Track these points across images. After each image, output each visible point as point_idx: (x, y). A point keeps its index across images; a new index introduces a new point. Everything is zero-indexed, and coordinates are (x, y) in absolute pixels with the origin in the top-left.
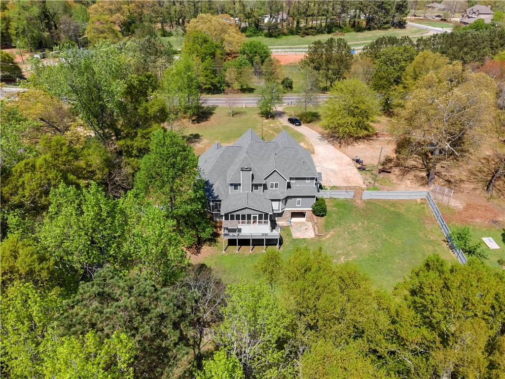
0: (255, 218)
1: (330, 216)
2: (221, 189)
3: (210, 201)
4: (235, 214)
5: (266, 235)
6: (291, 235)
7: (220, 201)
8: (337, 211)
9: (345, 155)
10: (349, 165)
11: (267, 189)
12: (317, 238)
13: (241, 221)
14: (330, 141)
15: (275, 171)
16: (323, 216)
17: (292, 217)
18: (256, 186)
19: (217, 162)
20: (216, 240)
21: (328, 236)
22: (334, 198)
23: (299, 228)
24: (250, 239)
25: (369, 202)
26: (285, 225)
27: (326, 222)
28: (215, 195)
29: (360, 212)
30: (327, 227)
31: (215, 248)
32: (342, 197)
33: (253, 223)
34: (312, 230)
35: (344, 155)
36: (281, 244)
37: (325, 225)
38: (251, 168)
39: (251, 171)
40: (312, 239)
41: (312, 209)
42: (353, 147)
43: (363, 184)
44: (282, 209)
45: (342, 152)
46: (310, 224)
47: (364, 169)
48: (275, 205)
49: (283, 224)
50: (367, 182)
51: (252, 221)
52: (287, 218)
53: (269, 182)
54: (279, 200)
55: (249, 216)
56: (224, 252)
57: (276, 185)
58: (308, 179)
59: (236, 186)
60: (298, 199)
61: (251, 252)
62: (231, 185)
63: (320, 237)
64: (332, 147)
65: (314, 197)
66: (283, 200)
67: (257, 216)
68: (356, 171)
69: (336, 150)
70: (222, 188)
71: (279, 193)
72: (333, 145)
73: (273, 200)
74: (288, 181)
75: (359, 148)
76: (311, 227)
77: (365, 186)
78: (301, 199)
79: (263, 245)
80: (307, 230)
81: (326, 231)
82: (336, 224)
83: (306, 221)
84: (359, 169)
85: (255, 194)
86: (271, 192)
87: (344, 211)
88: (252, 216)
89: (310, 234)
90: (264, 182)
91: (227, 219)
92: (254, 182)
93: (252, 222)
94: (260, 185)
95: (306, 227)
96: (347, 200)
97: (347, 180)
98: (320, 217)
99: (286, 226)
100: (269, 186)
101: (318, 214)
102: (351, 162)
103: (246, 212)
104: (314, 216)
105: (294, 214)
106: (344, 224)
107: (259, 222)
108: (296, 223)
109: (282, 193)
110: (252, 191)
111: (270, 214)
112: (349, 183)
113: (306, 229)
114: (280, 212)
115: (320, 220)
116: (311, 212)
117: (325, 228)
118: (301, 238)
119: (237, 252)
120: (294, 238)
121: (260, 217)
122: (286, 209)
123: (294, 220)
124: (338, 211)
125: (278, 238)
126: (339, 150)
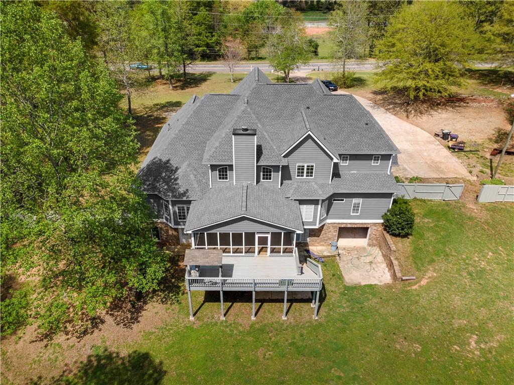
0: (263, 241)
1: (421, 236)
2: (192, 177)
3: (168, 201)
4: (218, 231)
5: (291, 282)
6: (340, 277)
7: (189, 202)
8: (432, 225)
9: (420, 129)
10: (430, 143)
11: (290, 179)
12: (399, 285)
13: (231, 247)
14: (389, 109)
15: (309, 137)
16: (406, 236)
17: (339, 236)
18: (265, 172)
19: (188, 123)
20: (180, 287)
21: (424, 282)
22: (421, 200)
23: (355, 261)
24: (251, 292)
25: (494, 208)
26: (326, 254)
27: (415, 249)
28: (181, 190)
29: (483, 229)
30: (418, 260)
31: (173, 306)
32: (438, 198)
33: (259, 252)
34: (384, 265)
35: (418, 129)
36: (322, 300)
37: (413, 256)
38: (255, 130)
39: (255, 134)
40: (388, 286)
41: (382, 221)
42: (430, 117)
43: (469, 174)
44: (321, 221)
45: (412, 124)
46: (377, 252)
47: (461, 150)
48: (308, 213)
49: (322, 251)
50: (475, 171)
51: (257, 247)
52: (329, 239)
53: (294, 163)
54: (315, 202)
55: (250, 237)
56: (192, 318)
57: (310, 170)
58: (376, 158)
59: (223, 170)
60: (355, 201)
61: (253, 318)
62: (213, 167)
63: (407, 283)
64: (393, 117)
65: (389, 195)
66: (323, 201)
67: (269, 236)
68: (447, 152)
69: (401, 121)
70: (195, 176)
71: (316, 186)
72: (395, 115)
73: (302, 202)
74: (335, 160)
75: (441, 118)
76: (380, 258)
77: (475, 178)
78: (360, 200)
79: (282, 301)
80: (374, 265)
81: (419, 270)
82: (437, 255)
83: (369, 245)
84: (452, 149)
85: (265, 189)
86: (298, 185)
87: (448, 225)
88: (257, 236)
89: (381, 276)
90: (284, 162)
91: (200, 242)
92: (262, 163)
93: (257, 251)
94: (276, 168)
95: (370, 259)
96: (447, 203)
97: (435, 167)
98: (399, 239)
99: (329, 257)
100: (294, 172)
101: (397, 232)
102: (433, 138)
103: (243, 228)
104: (388, 237)
105: (344, 232)
106: (454, 254)
107: (272, 251)
108: (349, 250)
109: (322, 186)
110: (258, 182)
111: (298, 232)
112: (442, 172)
113: (371, 263)
114: (317, 227)
115: (400, 245)
116: (381, 228)
117: (415, 263)
118: (363, 283)
119: (223, 318)
120: (347, 285)
121: (276, 238)
122: (329, 221)
123: (344, 242)
124: (436, 226)
125: (317, 289)
126: (407, 121)
